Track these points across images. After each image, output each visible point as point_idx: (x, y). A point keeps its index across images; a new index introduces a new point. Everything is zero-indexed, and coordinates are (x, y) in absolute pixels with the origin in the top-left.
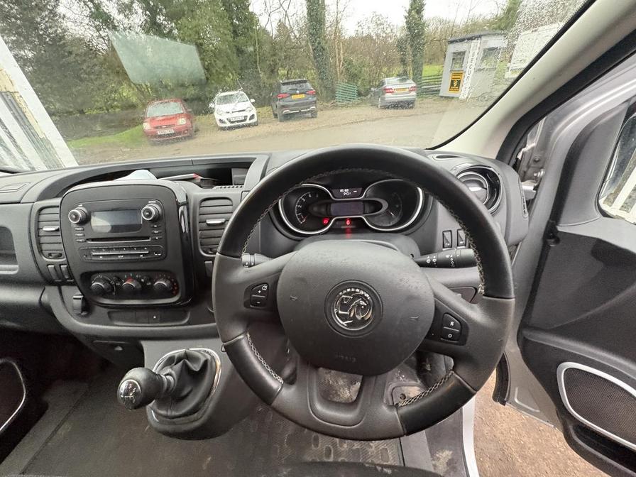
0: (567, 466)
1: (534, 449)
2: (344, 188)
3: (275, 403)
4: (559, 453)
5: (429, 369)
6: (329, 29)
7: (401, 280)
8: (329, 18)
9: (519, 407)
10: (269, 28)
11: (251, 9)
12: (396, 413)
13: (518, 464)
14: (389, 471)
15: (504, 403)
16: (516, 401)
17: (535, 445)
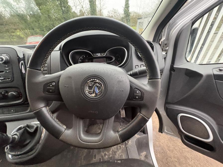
0: (182, 151)
1: (172, 147)
2: (98, 53)
3: (61, 138)
4: (180, 147)
6: (98, 13)
7: (115, 74)
8: (98, 9)
9: (167, 133)
10: (76, 12)
11: (69, 4)
12: (117, 134)
13: (168, 153)
14: (119, 162)
15: (162, 133)
16: (166, 131)
17: (173, 146)
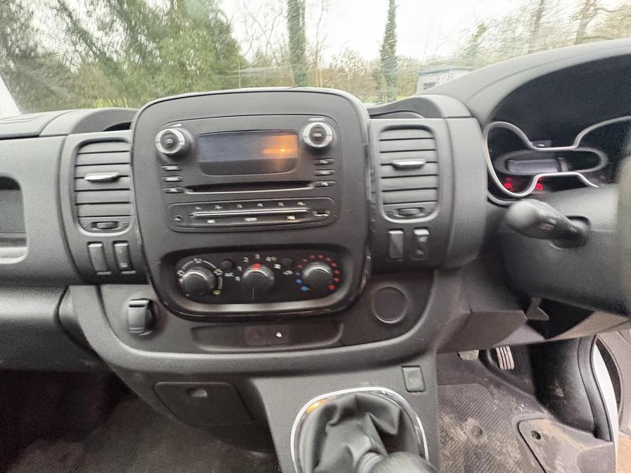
5: (562, 395)
